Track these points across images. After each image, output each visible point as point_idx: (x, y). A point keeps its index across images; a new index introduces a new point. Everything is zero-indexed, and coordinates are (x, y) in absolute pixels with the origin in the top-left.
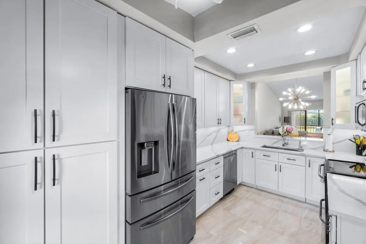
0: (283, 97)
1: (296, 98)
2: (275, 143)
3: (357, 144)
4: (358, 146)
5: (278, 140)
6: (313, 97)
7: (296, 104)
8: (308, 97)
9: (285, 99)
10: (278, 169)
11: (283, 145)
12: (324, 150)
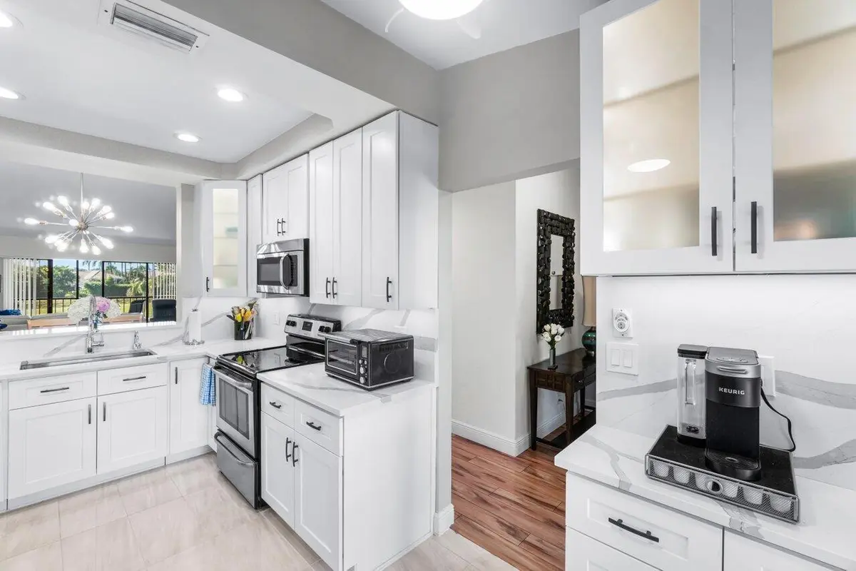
0: (39, 218)
1: (83, 224)
2: (57, 350)
3: (236, 322)
4: (238, 325)
5: (67, 340)
6: (128, 229)
7: (83, 242)
8: (116, 228)
9: (46, 223)
10: (96, 415)
11: (90, 351)
12: (187, 343)
